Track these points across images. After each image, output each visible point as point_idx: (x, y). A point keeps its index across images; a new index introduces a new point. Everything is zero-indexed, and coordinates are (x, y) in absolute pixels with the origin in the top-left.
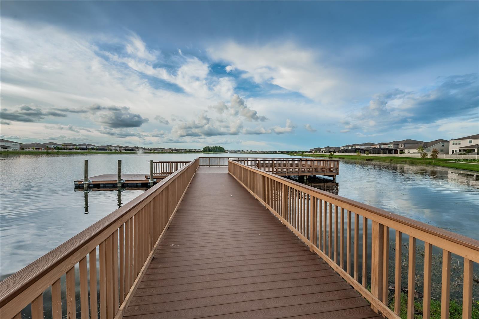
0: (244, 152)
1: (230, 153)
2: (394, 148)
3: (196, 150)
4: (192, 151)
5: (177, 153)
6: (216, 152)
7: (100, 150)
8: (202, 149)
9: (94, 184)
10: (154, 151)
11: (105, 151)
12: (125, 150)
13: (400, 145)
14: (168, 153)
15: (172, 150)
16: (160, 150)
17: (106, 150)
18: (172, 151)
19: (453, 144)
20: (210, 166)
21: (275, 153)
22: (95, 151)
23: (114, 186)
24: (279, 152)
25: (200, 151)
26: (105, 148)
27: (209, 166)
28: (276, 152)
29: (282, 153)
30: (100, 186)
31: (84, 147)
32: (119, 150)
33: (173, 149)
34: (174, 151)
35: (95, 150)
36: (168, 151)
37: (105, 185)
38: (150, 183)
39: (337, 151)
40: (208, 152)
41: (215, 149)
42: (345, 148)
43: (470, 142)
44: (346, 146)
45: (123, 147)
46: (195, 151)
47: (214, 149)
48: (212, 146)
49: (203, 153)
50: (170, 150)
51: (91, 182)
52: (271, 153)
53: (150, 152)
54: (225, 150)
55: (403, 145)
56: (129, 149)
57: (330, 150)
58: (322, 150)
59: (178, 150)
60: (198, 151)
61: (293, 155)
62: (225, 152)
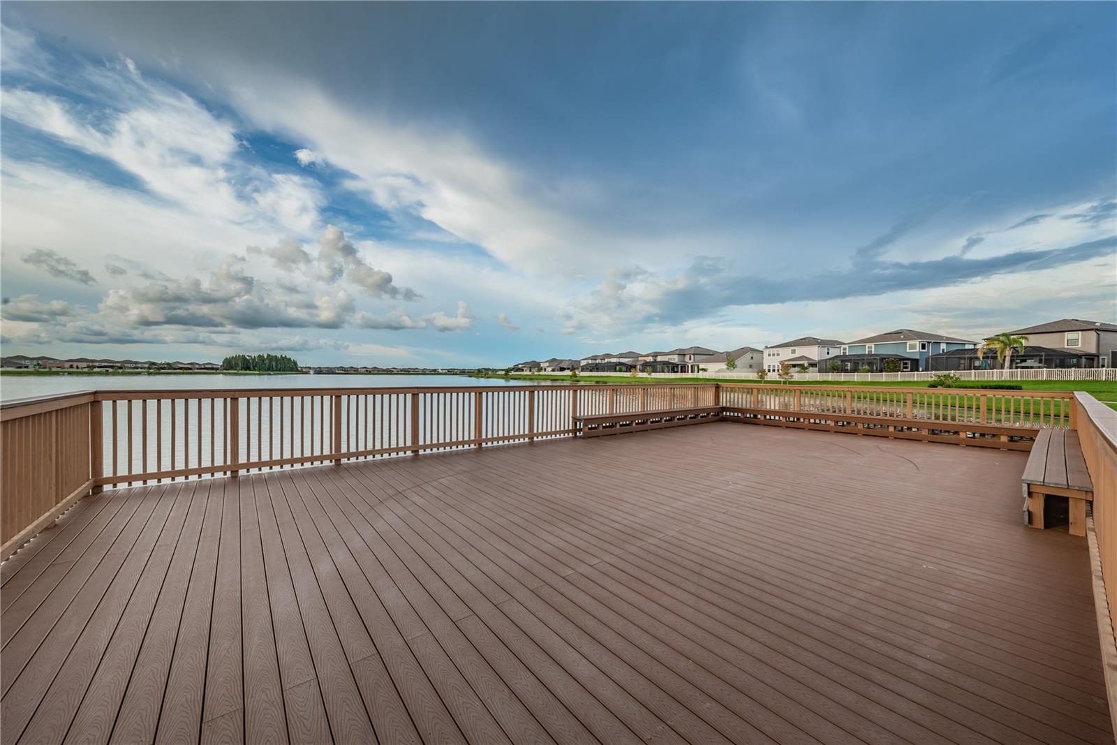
0: (354, 371)
1: (316, 374)
2: (679, 361)
3: (197, 366)
4: (181, 368)
6: (269, 370)
8: (221, 364)
13: (688, 357)
14: (70, 373)
16: (27, 362)
18: (88, 367)
19: (769, 355)
21: (435, 372)
24: (444, 371)
25: (212, 369)
29: (451, 372)
33: (93, 361)
34: (99, 367)
36: (71, 367)
39: (579, 368)
40: (240, 371)
41: (267, 361)
42: (591, 362)
43: (794, 352)
44: (590, 359)
46: (190, 369)
47: (264, 364)
48: (255, 355)
49: (223, 374)
50: (85, 365)
52: (425, 374)
54: (300, 365)
55: (692, 356)
57: (562, 365)
58: (542, 365)
59: (119, 365)
60: (203, 366)
61: (482, 377)
62: (299, 371)
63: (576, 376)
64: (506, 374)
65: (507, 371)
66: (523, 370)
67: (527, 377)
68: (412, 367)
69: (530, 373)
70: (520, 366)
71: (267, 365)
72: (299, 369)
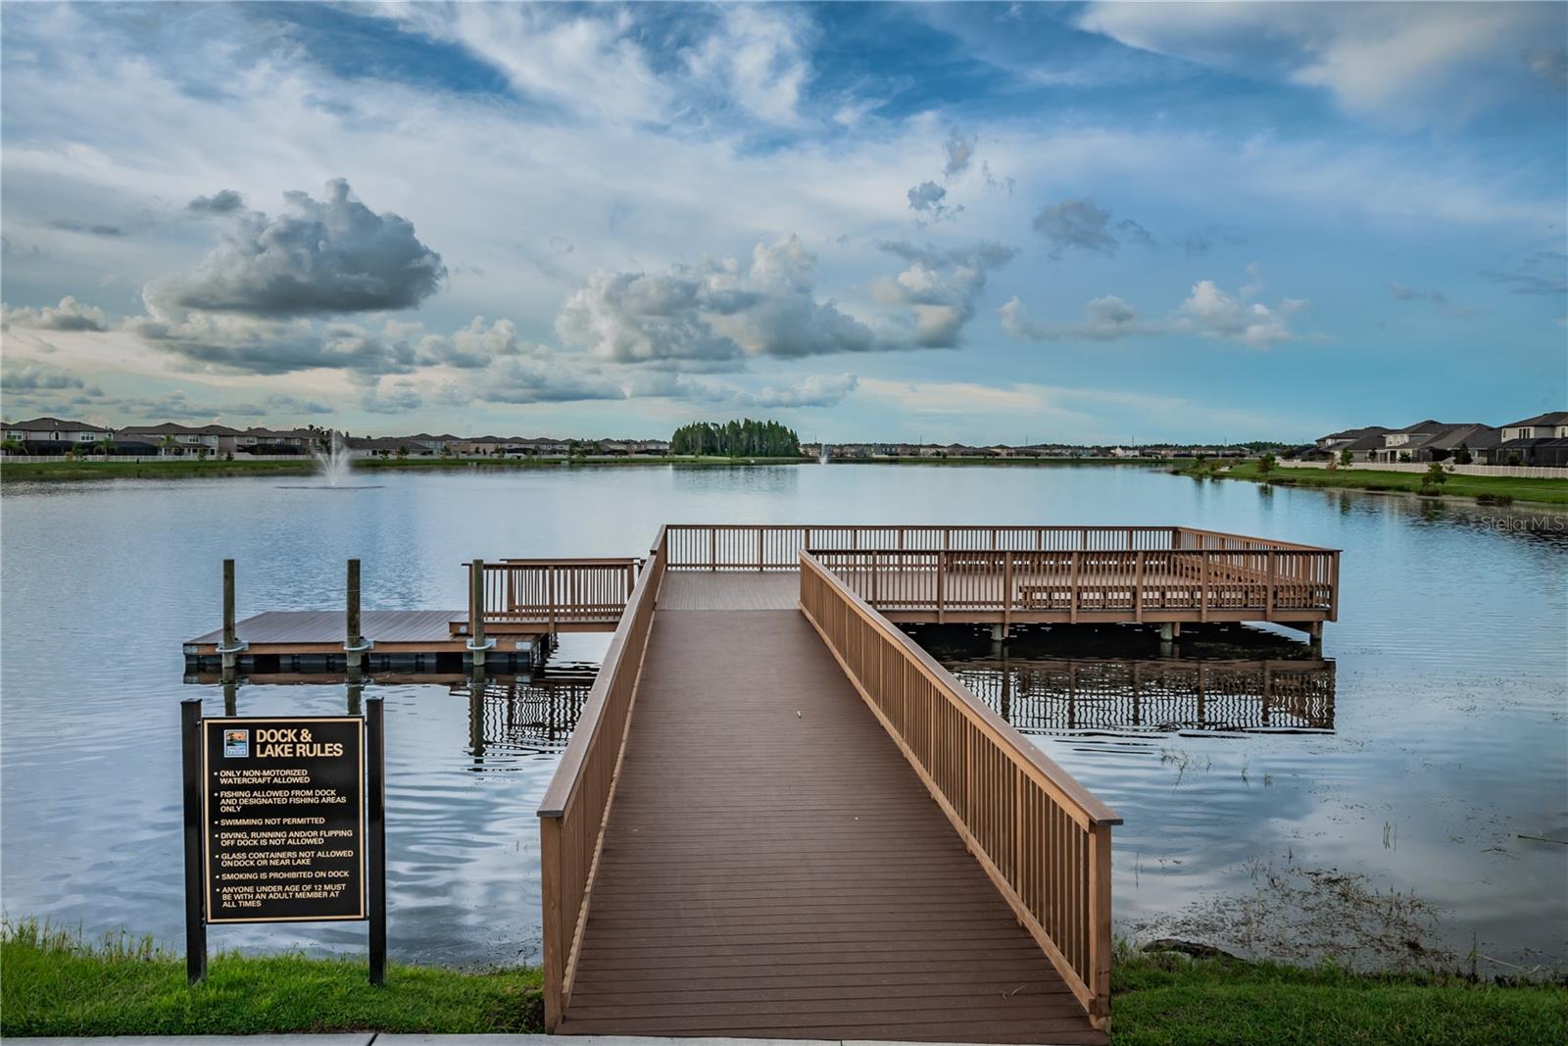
1: (831, 461)
3: (635, 447)
4: (612, 452)
6: (746, 455)
7: (125, 454)
8: (671, 441)
9: (256, 656)
10: (404, 451)
11: (150, 458)
12: (252, 450)
14: (479, 463)
15: (500, 446)
16: (430, 445)
17: (153, 450)
18: (497, 451)
20: (720, 565)
22: (99, 458)
23: (334, 663)
25: (657, 452)
26: (146, 439)
27: (714, 565)
28: (1109, 449)
29: (1149, 455)
30: (279, 664)
31: (44, 437)
32: (220, 451)
33: (502, 441)
34: (509, 452)
35: (100, 452)
36: (477, 451)
37: (296, 661)
38: (470, 654)
39: (1481, 453)
40: (700, 459)
41: (744, 435)
42: (1532, 433)
44: (1538, 423)
45: (240, 435)
46: (625, 453)
47: (740, 441)
48: (723, 421)
49: (674, 463)
50: (491, 447)
51: (247, 648)
53: (378, 457)
54: (802, 440)
56: (269, 442)
58: (1390, 440)
59: (532, 447)
60: (643, 448)
62: (800, 455)
64: (1264, 468)
67: (1313, 478)
71: (745, 443)
72: (801, 450)
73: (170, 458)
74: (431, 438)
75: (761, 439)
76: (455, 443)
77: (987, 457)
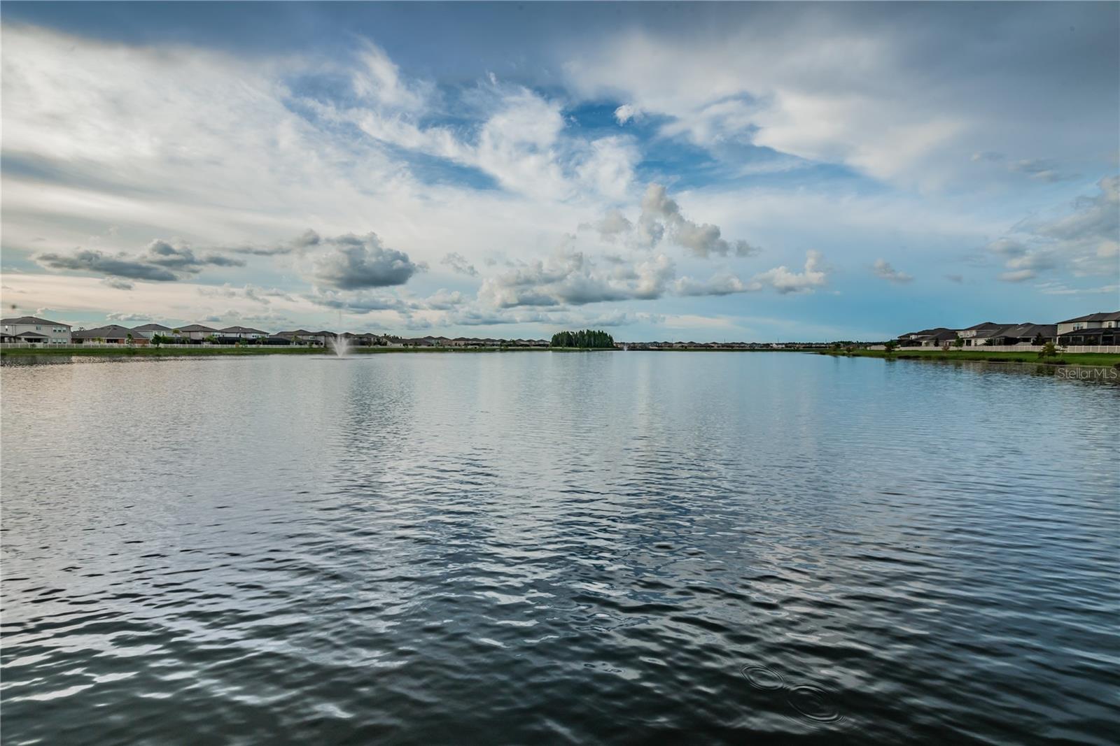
0: (668, 347)
1: (628, 350)
3: (533, 343)
4: (522, 345)
5: (480, 351)
6: (588, 346)
7: (272, 344)
8: (551, 340)
10: (418, 344)
11: (285, 346)
14: (455, 350)
15: (467, 342)
16: (433, 341)
17: (287, 343)
18: (465, 345)
21: (767, 348)
24: (780, 346)
25: (544, 345)
26: (287, 337)
28: (769, 345)
29: (790, 347)
31: (233, 335)
33: (468, 340)
34: (472, 345)
35: (259, 343)
36: (455, 344)
40: (565, 348)
41: (586, 337)
46: (528, 346)
47: (584, 340)
48: (576, 331)
49: (552, 350)
50: (462, 343)
52: (753, 350)
54: (615, 340)
57: (1009, 334)
58: (961, 334)
59: (482, 343)
60: (537, 343)
61: (844, 355)
62: (614, 347)
63: (1054, 353)
64: (888, 350)
65: (890, 345)
66: (920, 344)
67: (933, 355)
68: (736, 342)
69: (940, 348)
70: (913, 337)
71: (587, 341)
72: (615, 345)
73: (298, 346)
74: (433, 338)
75: (595, 340)
76: (445, 341)
77: (707, 348)
